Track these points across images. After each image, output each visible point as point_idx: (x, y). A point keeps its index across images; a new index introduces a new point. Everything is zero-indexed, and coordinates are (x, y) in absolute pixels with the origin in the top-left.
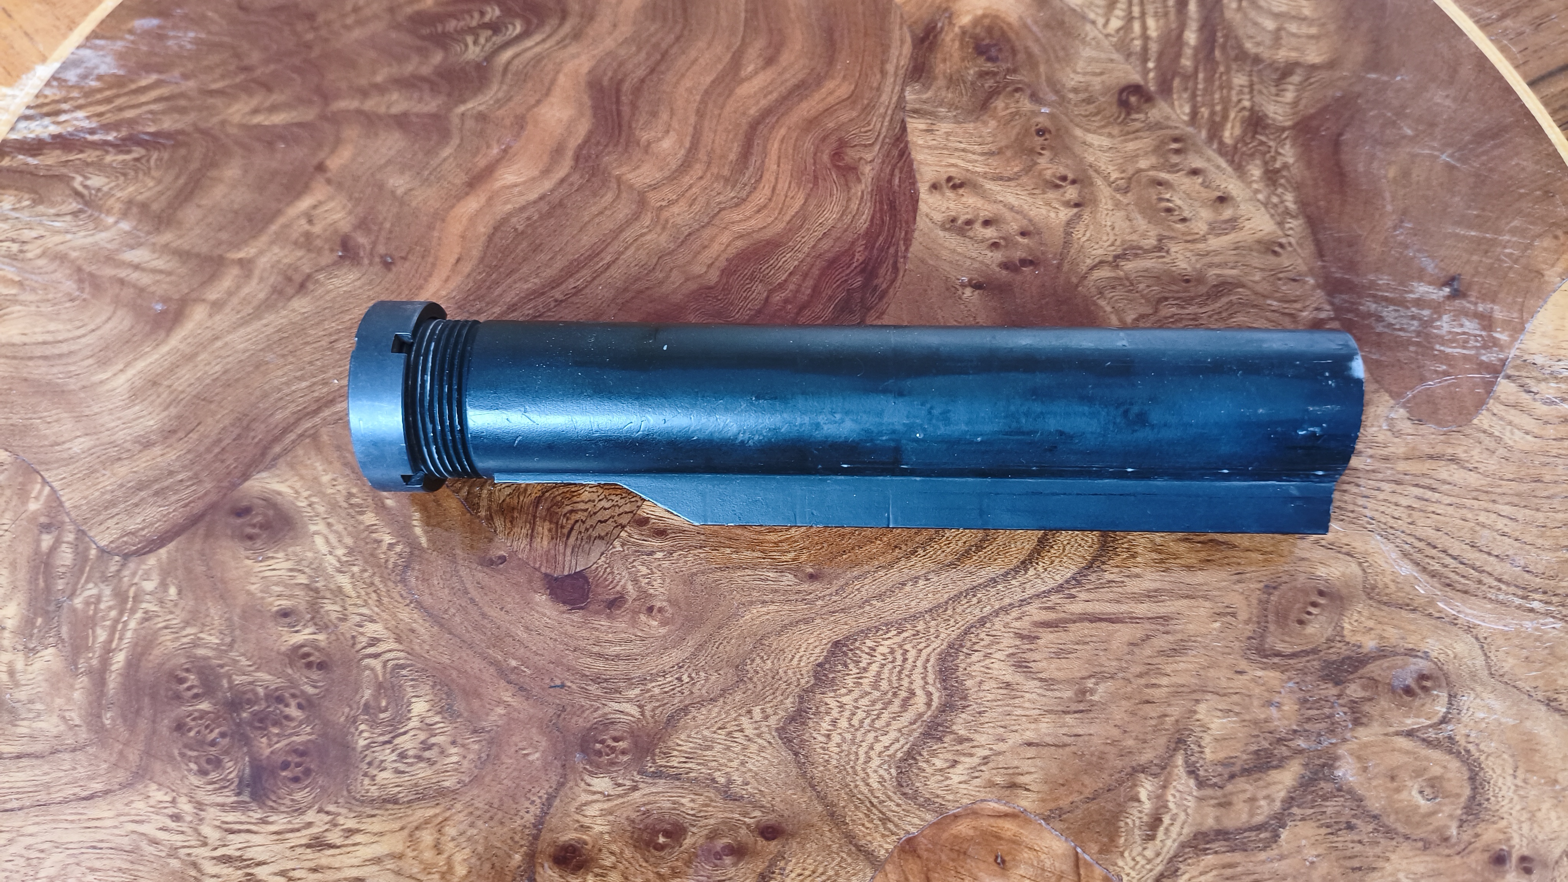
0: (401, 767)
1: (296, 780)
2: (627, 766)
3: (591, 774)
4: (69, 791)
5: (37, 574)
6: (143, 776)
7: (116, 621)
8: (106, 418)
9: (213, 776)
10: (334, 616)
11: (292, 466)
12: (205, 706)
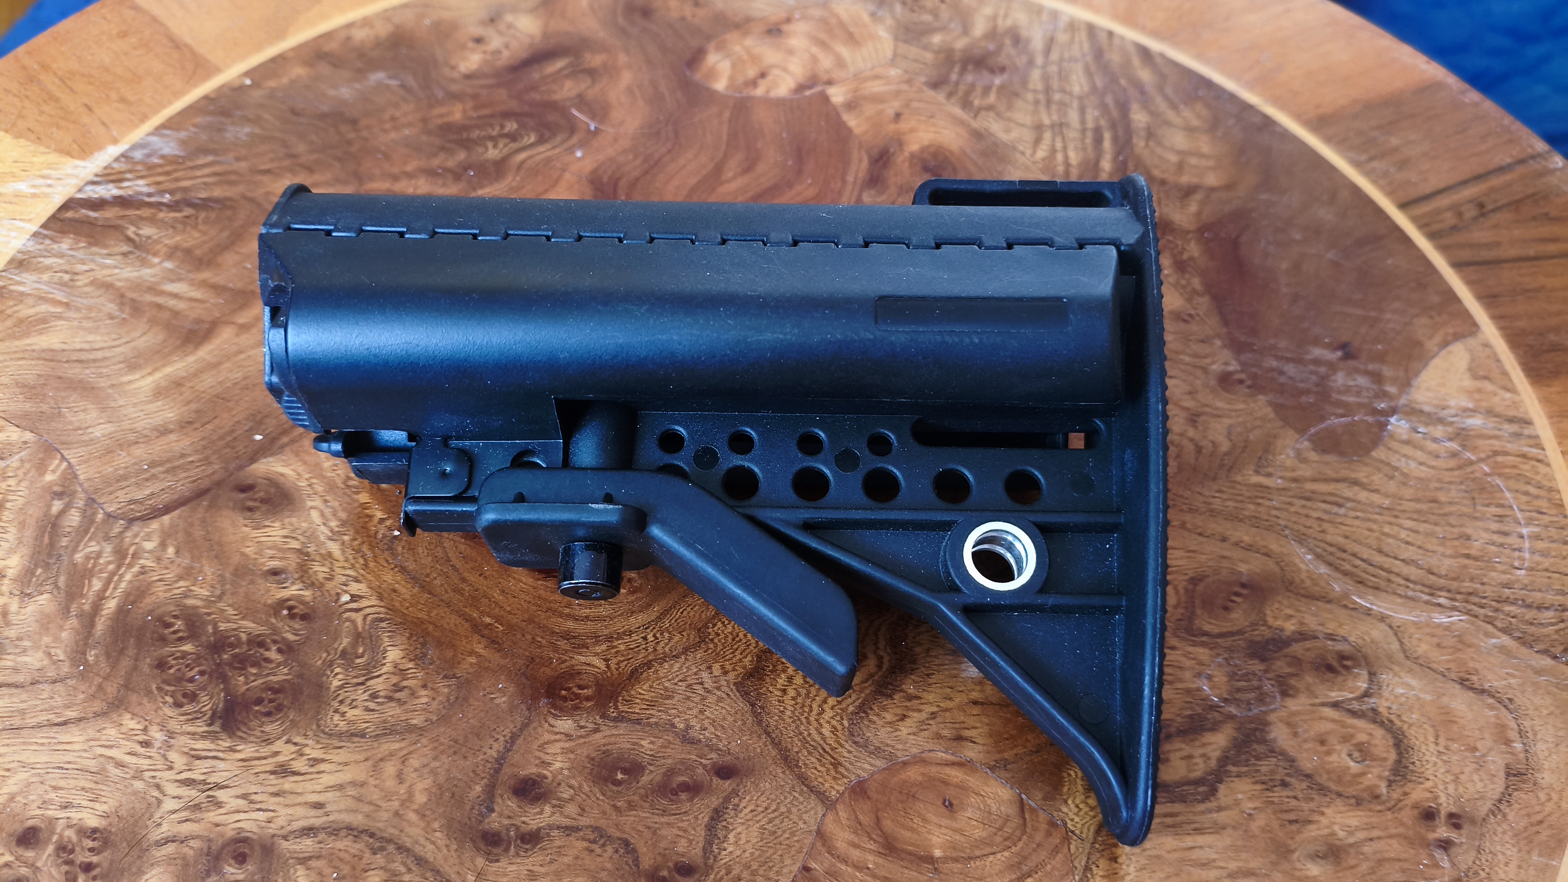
0: (372, 705)
1: (268, 714)
2: (589, 711)
3: (555, 716)
4: (43, 718)
5: (44, 532)
6: (118, 707)
7: (113, 574)
8: (130, 410)
9: (188, 708)
10: (321, 576)
11: (297, 454)
12: (188, 647)
